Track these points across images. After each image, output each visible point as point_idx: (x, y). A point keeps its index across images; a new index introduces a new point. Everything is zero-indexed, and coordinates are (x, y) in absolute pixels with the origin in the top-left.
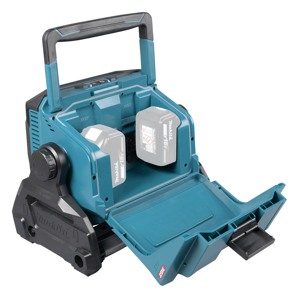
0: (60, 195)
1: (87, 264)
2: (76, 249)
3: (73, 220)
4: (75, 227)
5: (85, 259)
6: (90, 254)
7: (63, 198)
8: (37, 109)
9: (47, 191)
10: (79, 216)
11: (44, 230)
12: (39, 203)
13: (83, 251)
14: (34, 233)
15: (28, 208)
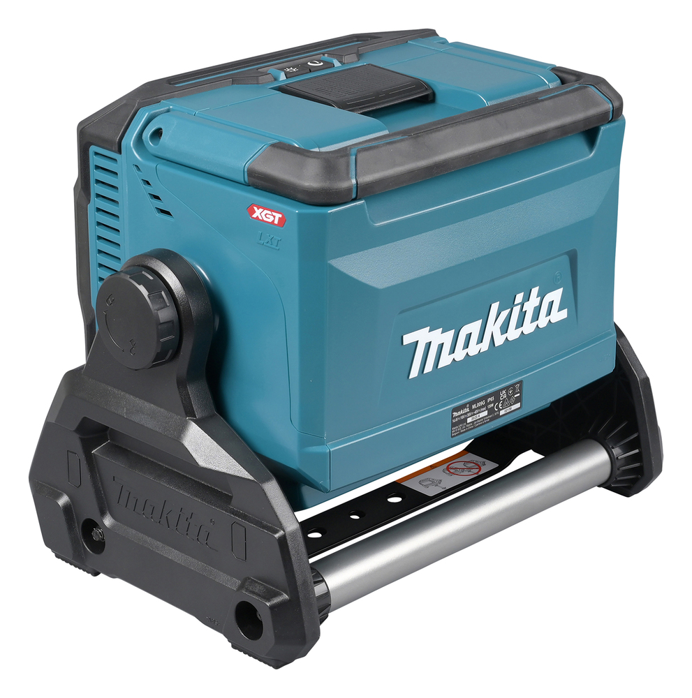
0: (190, 413)
1: (275, 628)
2: (239, 582)
3: (230, 492)
4: (236, 514)
5: (268, 612)
6: (286, 596)
7: (199, 423)
8: (117, 146)
9: (146, 404)
10: (251, 478)
11: (134, 532)
12: (117, 446)
13: (262, 588)
14: (99, 541)
15: (84, 463)
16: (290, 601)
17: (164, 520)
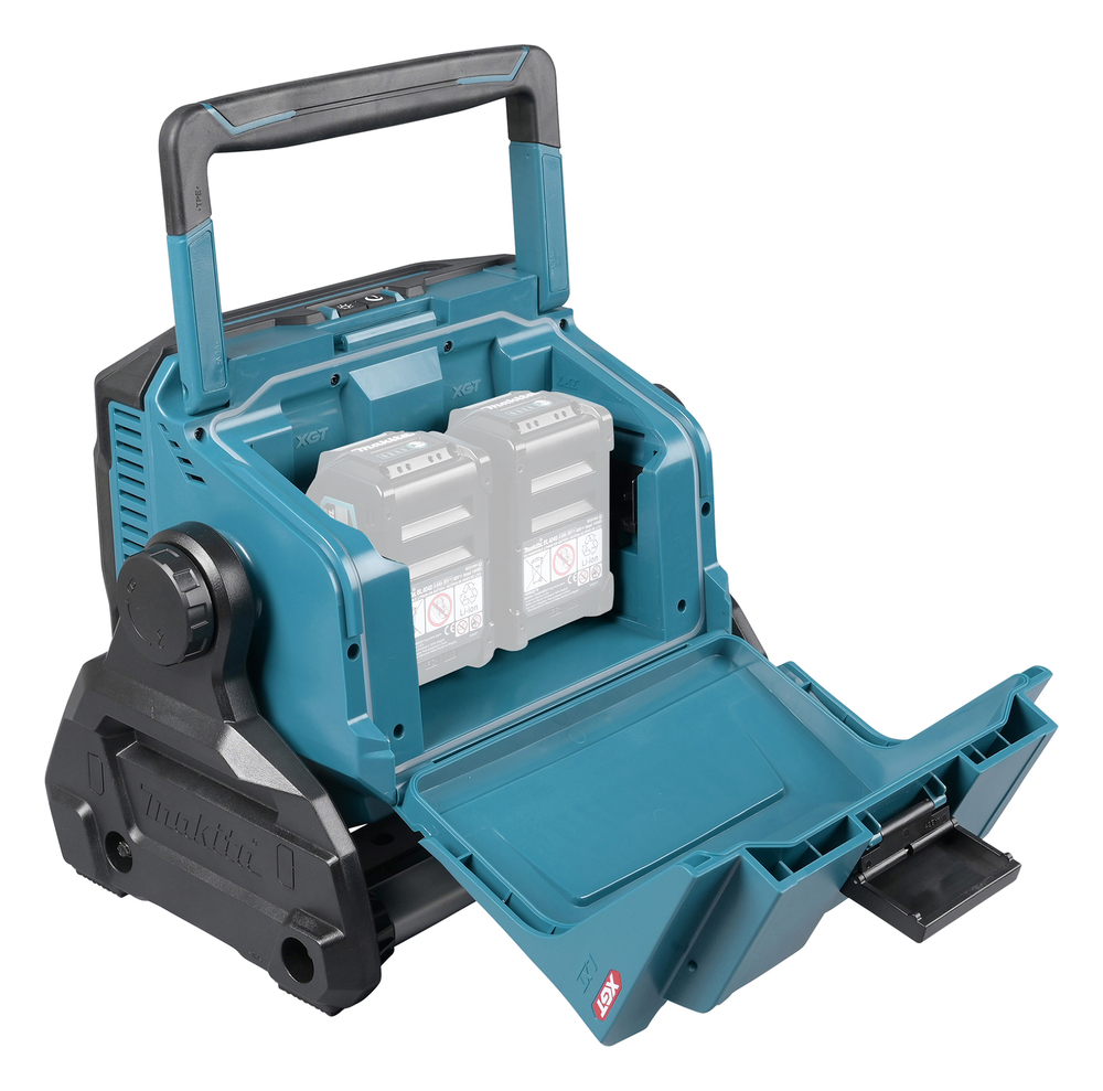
0: (228, 715)
1: (328, 970)
2: (286, 914)
3: (275, 807)
4: (282, 834)
5: (319, 951)
6: (339, 934)
7: (238, 727)
8: (139, 402)
9: (178, 703)
10: (299, 793)
11: (165, 849)
12: (146, 749)
13: (312, 922)
14: (126, 858)
15: (107, 768)
16: (345, 938)
17: (199, 837)
